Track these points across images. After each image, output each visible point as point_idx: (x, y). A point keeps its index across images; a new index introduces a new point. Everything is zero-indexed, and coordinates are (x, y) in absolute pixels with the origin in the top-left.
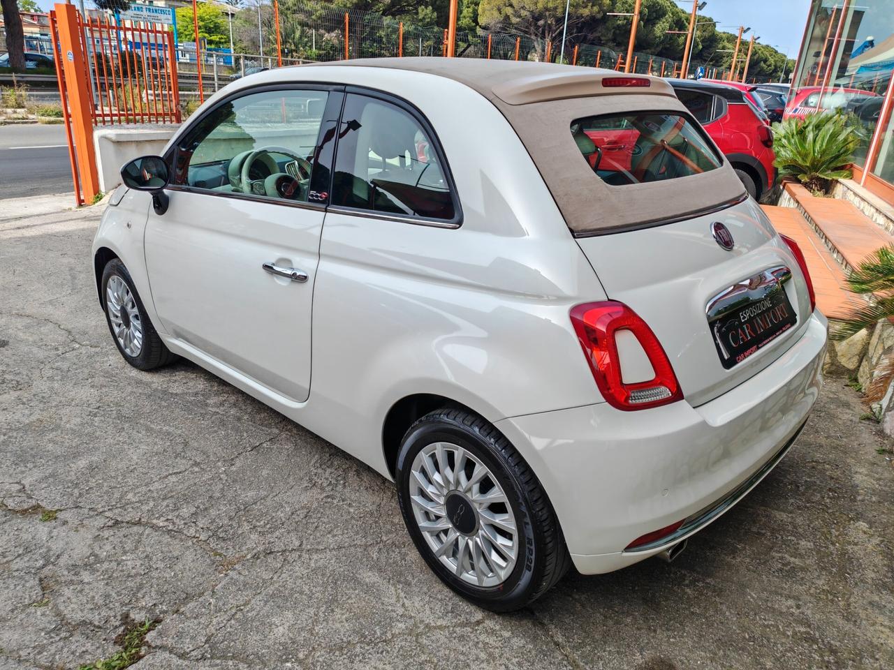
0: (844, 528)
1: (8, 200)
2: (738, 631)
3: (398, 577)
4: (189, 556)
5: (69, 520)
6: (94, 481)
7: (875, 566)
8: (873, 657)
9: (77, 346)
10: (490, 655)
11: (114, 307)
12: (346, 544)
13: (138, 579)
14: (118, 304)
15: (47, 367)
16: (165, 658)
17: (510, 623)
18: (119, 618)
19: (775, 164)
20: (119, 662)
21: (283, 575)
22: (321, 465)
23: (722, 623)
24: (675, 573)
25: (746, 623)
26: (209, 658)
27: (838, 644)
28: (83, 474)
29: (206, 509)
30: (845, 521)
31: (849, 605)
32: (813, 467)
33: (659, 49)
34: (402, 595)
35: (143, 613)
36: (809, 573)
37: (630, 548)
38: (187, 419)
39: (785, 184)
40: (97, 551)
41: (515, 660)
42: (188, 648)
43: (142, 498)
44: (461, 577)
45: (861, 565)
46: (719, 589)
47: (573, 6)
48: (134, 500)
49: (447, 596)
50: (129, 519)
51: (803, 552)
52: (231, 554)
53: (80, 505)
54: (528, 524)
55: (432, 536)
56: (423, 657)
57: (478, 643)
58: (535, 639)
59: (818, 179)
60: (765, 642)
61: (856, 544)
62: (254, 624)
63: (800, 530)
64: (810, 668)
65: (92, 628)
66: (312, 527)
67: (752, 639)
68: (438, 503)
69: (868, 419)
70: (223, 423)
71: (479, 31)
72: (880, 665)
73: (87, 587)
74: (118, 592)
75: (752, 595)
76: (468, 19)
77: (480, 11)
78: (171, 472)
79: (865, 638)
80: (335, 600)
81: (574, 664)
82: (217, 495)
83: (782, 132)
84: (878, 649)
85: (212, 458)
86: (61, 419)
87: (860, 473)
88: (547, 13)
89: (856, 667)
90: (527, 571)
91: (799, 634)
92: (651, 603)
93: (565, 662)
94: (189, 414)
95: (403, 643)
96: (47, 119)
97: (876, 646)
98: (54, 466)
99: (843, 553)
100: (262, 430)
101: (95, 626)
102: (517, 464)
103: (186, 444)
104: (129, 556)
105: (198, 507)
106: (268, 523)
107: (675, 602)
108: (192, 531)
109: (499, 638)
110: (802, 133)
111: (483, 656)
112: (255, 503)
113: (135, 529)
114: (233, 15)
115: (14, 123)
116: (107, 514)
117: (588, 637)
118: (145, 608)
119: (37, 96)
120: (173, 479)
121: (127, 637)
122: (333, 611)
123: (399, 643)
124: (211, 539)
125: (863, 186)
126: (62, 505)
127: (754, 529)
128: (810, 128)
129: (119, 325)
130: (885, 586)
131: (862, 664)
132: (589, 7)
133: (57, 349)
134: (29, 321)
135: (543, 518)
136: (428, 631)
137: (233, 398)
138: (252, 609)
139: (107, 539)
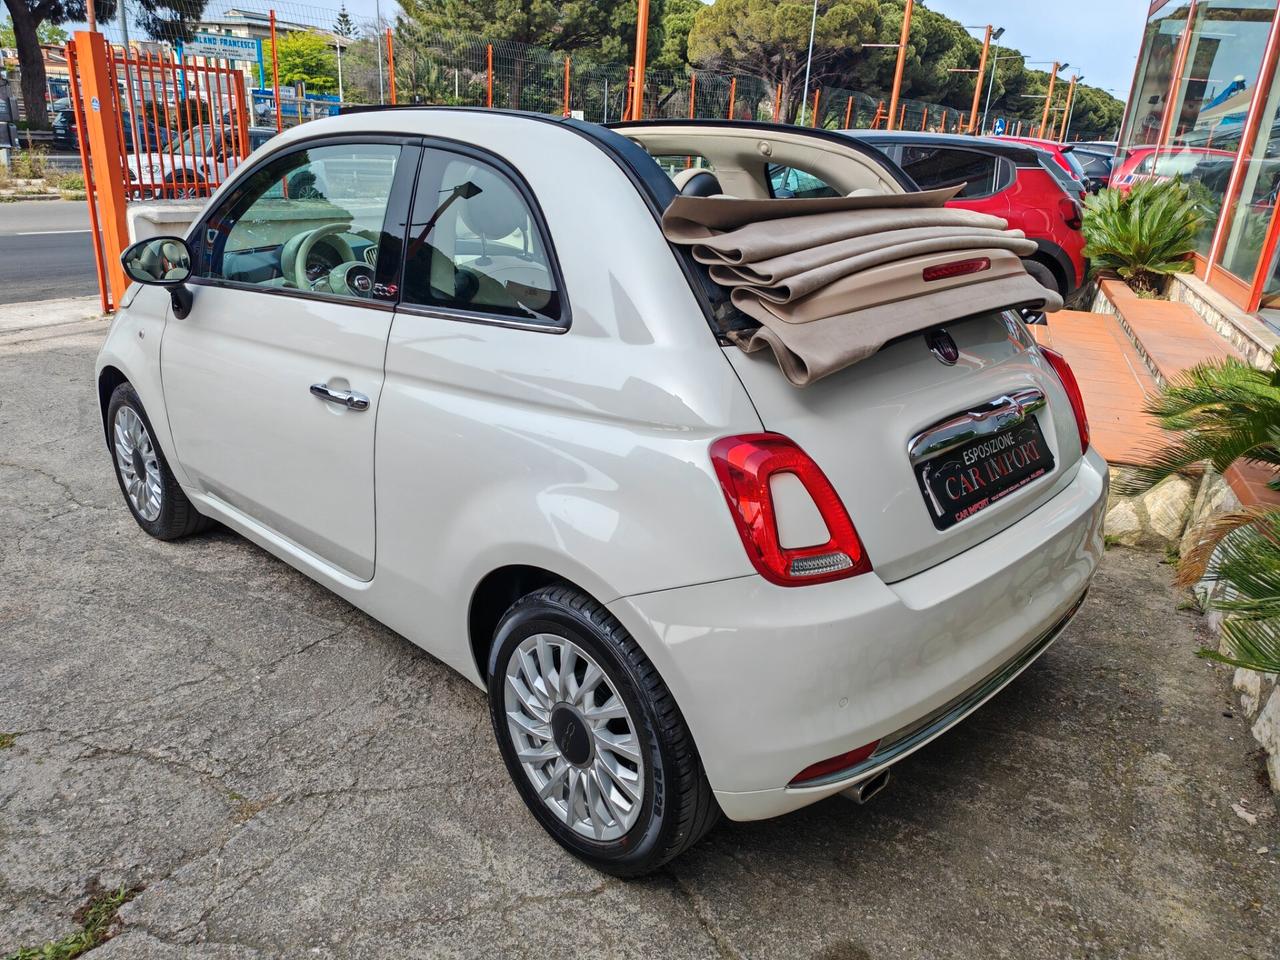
0: (1135, 761)
1: (9, 305)
2: (965, 906)
3: (487, 829)
4: (195, 798)
5: (30, 747)
6: (73, 693)
7: (1174, 815)
8: (1156, 943)
9: (75, 506)
10: (606, 938)
11: (124, 450)
12: (420, 783)
13: (118, 831)
14: (129, 447)
15: (29, 535)
16: (140, 941)
17: (641, 893)
18: (83, 884)
19: (1085, 253)
20: (75, 945)
21: (324, 827)
22: (397, 672)
23: (944, 894)
24: (885, 823)
25: (979, 895)
26: (203, 941)
27: (1107, 924)
28: (58, 684)
29: (226, 733)
30: (1138, 751)
31: (1129, 870)
32: (1101, 677)
33: (943, 95)
34: (491, 853)
35: (119, 878)
36: (1077, 825)
37: (795, 782)
38: (215, 608)
39: (1101, 280)
40: (64, 791)
41: (640, 945)
42: (176, 926)
43: (137, 718)
44: (574, 828)
45: (1153, 813)
46: (946, 845)
47: (822, 35)
48: (126, 720)
49: (554, 855)
50: (116, 746)
51: (1073, 794)
52: (254, 796)
53: (49, 726)
54: (655, 747)
55: (535, 769)
56: (510, 941)
57: (591, 920)
58: (673, 915)
59: (1147, 273)
60: (1002, 920)
61: (1150, 784)
62: (274, 894)
63: (1073, 764)
64: (1062, 957)
65: (43, 898)
66: (374, 759)
67: (984, 916)
68: (542, 722)
69: (1189, 609)
70: (266, 613)
71: (689, 71)
72: (1166, 955)
73: (44, 841)
74: (87, 848)
75: (992, 856)
76: (673, 53)
77: (690, 43)
78: (183, 682)
79: (1148, 916)
80: (393, 860)
81: (725, 951)
82: (245, 713)
83: (1098, 209)
84: (1165, 932)
85: (244, 662)
86: (38, 607)
87: (1168, 685)
88: (784, 45)
89: (1129, 956)
90: (656, 816)
91: (1052, 910)
92: (845, 865)
93: (711, 948)
94: (219, 601)
95: (483, 922)
96: (74, 193)
97: (1163, 927)
98: (19, 672)
99: (1130, 797)
100: (322, 623)
101: (48, 895)
102: (640, 663)
103: (209, 642)
104: (110, 798)
105: (214, 731)
106: (312, 753)
107: (880, 863)
108: (202, 764)
109: (622, 915)
110: (1125, 209)
111: (596, 939)
112: (297, 725)
113: (123, 760)
114: (343, 49)
115: (26, 199)
116: (85, 740)
117: (748, 913)
118: (123, 871)
119: (60, 161)
120: (186, 691)
121: (91, 912)
122: (389, 876)
123: (477, 921)
124: (228, 776)
125: (1207, 283)
126: (22, 727)
127: (1006, 762)
128: (1137, 202)
129: (131, 477)
130: (1184, 843)
131: (1138, 952)
132: (844, 37)
133: (46, 511)
134: (12, 472)
135: (676, 739)
136: (522, 905)
137: (286, 579)
138: (274, 873)
139: (81, 774)
